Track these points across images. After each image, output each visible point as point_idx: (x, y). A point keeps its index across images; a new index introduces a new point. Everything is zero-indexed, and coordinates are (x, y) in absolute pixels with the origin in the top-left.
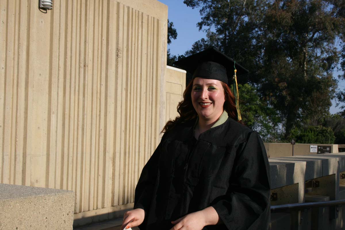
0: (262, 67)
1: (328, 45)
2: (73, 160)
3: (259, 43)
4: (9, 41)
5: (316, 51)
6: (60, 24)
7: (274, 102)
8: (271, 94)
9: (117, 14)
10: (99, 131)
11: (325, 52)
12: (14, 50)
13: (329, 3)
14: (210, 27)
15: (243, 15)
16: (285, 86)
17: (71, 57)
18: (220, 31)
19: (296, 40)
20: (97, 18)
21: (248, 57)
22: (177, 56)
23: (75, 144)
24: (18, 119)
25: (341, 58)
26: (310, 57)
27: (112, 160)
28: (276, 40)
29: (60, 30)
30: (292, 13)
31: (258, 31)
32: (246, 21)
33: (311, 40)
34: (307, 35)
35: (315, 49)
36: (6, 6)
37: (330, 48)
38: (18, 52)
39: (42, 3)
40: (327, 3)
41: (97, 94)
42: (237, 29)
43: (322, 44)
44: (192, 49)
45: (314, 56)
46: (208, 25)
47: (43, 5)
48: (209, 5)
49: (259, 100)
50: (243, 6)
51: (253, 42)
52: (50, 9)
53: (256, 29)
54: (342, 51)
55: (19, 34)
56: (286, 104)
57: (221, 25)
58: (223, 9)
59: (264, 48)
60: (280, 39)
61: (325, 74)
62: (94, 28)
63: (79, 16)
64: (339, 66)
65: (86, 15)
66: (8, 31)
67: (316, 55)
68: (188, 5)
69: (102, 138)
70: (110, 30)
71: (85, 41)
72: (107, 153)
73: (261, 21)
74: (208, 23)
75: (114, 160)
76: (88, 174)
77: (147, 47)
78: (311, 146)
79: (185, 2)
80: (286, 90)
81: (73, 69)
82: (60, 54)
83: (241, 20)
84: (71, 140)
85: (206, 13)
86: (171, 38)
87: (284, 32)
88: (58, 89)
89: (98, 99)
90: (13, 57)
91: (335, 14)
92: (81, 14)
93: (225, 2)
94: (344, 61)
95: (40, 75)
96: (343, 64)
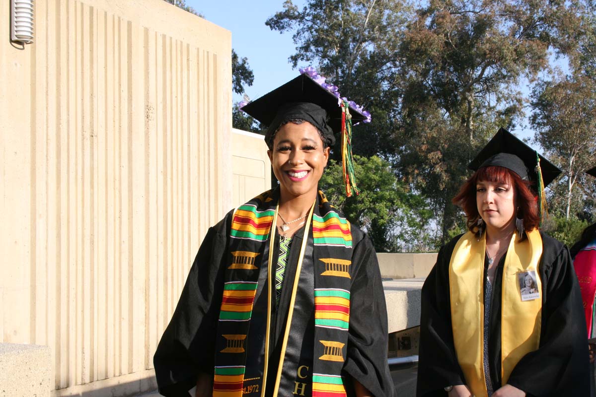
0: (401, 127)
1: (507, 88)
2: (76, 294)
3: (394, 88)
5: (488, 99)
6: (47, 68)
7: (421, 186)
8: (416, 171)
9: (144, 47)
10: (120, 245)
11: (503, 99)
13: (506, 20)
14: (311, 63)
15: (365, 41)
16: (438, 158)
17: (68, 122)
18: (327, 70)
19: (455, 80)
20: (110, 57)
21: (376, 112)
23: (80, 267)
25: (530, 109)
26: (479, 107)
27: (145, 291)
28: (422, 81)
29: (47, 77)
30: (446, 35)
31: (390, 67)
32: (370, 52)
33: (478, 80)
34: (473, 73)
35: (487, 95)
37: (510, 93)
39: (15, 33)
40: (504, 19)
41: (114, 181)
42: (355, 64)
43: (498, 86)
46: (308, 60)
47: (16, 36)
48: (308, 26)
49: (396, 182)
50: (363, 26)
51: (384, 86)
52: (29, 42)
53: (388, 64)
54: (532, 97)
56: (442, 187)
57: (329, 60)
59: (403, 96)
60: (429, 79)
62: (106, 72)
63: (79, 53)
64: (526, 122)
65: (91, 51)
67: (489, 105)
68: (272, 28)
69: (125, 256)
70: (133, 74)
71: (92, 95)
72: (134, 282)
73: (396, 51)
74: (307, 56)
75: (147, 293)
77: (198, 101)
79: (267, 24)
80: (440, 163)
81: (72, 142)
82: (49, 118)
83: (361, 50)
84: (72, 261)
85: (303, 41)
86: (243, 83)
87: (434, 68)
88: (47, 177)
89: (117, 192)
91: (518, 35)
92: (82, 50)
93: (335, 21)
94: (535, 113)
95: (16, 153)
96: (534, 119)
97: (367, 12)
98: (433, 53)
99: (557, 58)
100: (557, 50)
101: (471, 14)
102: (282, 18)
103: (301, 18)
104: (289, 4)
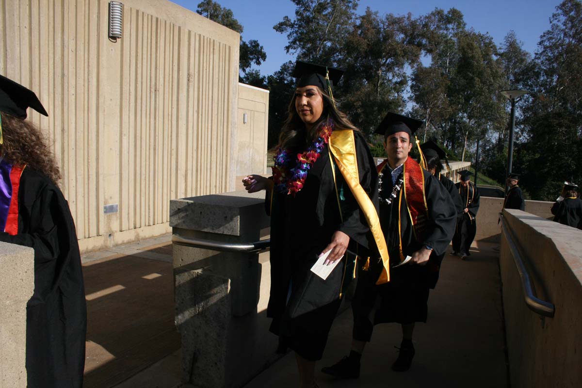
1: (398, 70)
2: (145, 177)
3: (340, 67)
4: (78, 69)
6: (130, 52)
9: (188, 41)
10: (171, 151)
11: (396, 76)
12: (84, 77)
13: (400, 33)
15: (325, 40)
16: (360, 105)
17: (142, 83)
18: (305, 55)
19: (372, 64)
20: (167, 45)
22: (267, 76)
23: (148, 163)
24: (90, 142)
25: (411, 82)
26: (383, 79)
28: (354, 64)
29: (130, 57)
30: (368, 41)
32: (328, 46)
33: (384, 65)
34: (381, 61)
35: (388, 74)
36: (74, 35)
37: (400, 73)
38: (88, 79)
39: (112, 32)
41: (168, 116)
42: (320, 53)
43: (394, 69)
44: (281, 70)
45: (386, 79)
46: (295, 49)
47: (112, 34)
48: (296, 30)
50: (325, 32)
51: (334, 65)
52: (120, 37)
53: (337, 54)
54: (412, 75)
55: (88, 62)
56: (360, 121)
57: (306, 49)
58: (308, 35)
60: (358, 63)
61: (396, 95)
62: (165, 55)
63: (149, 44)
64: (408, 88)
65: (157, 42)
66: (78, 59)
67: (389, 79)
68: (277, 31)
69: (174, 157)
70: (181, 56)
71: (156, 68)
72: (179, 172)
73: (342, 47)
75: (186, 177)
76: (160, 190)
77: (219, 72)
78: (378, 160)
79: (274, 28)
80: (360, 108)
81: (144, 94)
82: (131, 80)
83: (324, 45)
84: (143, 160)
85: (293, 38)
87: (361, 57)
88: (129, 113)
89: (170, 122)
90: (82, 83)
91: (406, 42)
92: (151, 42)
93: (311, 28)
94: (413, 84)
95: (111, 100)
96: (412, 87)
97: (328, 25)
98: (361, 49)
99: (425, 56)
100: (425, 51)
101: (382, 29)
102: (282, 25)
103: (292, 26)
104: (286, 18)
